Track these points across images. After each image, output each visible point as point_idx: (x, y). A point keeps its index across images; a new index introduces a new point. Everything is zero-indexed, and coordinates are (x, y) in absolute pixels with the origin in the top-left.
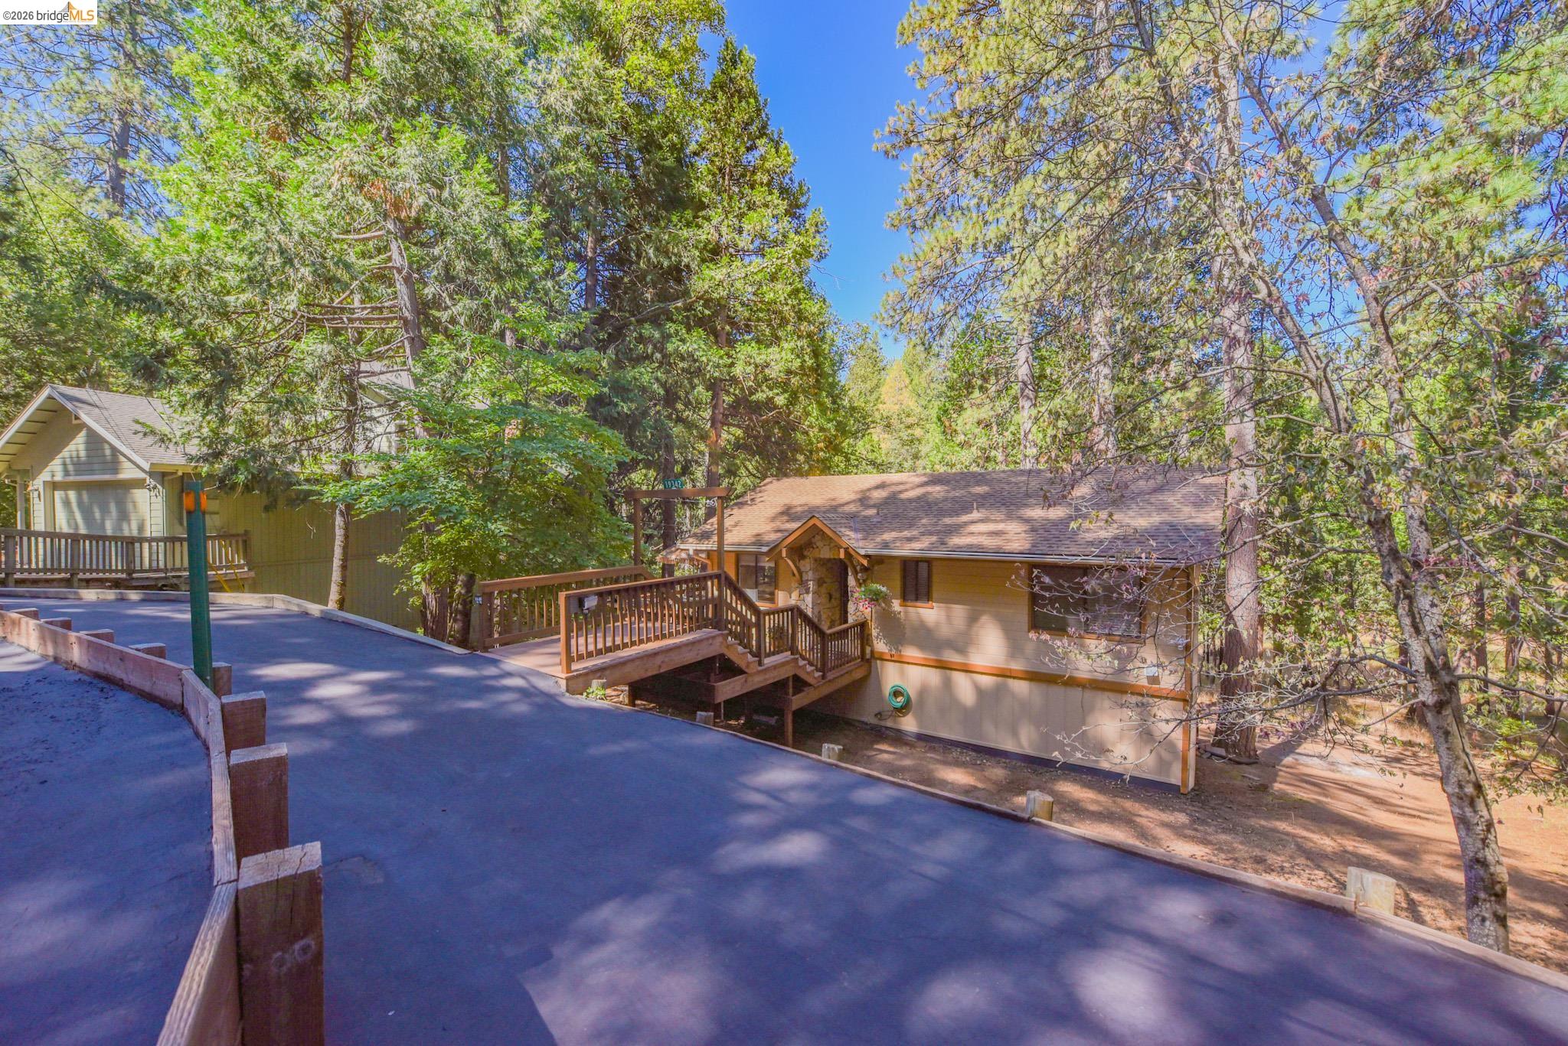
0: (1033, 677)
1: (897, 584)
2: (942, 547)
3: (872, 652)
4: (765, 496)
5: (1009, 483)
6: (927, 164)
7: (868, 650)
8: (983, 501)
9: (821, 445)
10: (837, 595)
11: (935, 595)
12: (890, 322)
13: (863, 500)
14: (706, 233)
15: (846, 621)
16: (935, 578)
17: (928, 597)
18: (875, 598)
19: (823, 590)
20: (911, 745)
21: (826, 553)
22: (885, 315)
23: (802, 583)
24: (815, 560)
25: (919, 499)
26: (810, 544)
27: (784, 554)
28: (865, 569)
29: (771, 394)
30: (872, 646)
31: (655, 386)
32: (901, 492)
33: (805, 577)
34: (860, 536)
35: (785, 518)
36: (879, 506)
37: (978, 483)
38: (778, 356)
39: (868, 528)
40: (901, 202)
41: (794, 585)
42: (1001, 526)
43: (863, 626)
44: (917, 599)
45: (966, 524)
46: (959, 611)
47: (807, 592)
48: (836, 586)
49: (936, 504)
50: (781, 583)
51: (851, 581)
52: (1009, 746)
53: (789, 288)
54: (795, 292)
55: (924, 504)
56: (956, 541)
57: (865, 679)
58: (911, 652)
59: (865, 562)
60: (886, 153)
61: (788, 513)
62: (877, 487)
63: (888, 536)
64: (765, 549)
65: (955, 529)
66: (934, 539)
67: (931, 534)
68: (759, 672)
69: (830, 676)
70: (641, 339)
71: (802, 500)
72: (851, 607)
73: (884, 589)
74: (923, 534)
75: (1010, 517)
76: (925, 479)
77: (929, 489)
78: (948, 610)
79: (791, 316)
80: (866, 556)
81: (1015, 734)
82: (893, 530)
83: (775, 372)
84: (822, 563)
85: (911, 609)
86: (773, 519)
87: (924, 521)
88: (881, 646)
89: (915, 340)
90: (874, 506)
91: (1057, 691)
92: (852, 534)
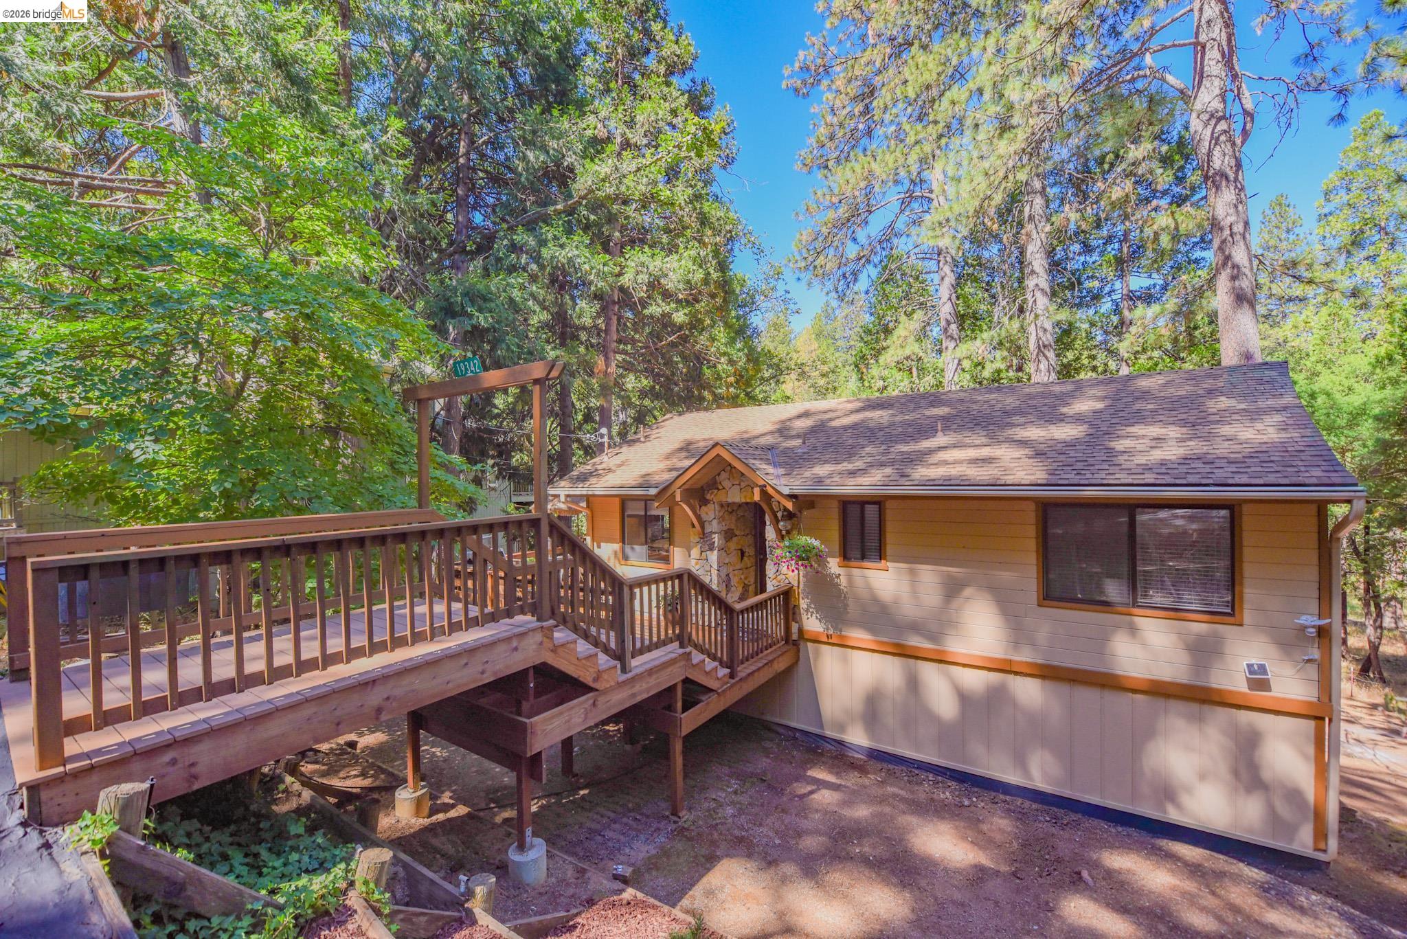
0: (1048, 673)
1: (835, 534)
2: (903, 481)
3: (801, 631)
4: (662, 432)
5: (975, 402)
6: (838, 104)
7: (795, 627)
8: (948, 424)
9: (732, 379)
10: (750, 551)
11: (890, 549)
12: (803, 264)
13: (783, 430)
14: (591, 126)
15: (763, 589)
16: (890, 527)
17: (881, 555)
18: (804, 557)
19: (733, 545)
20: (860, 768)
21: (735, 496)
22: (798, 257)
23: (704, 536)
24: (722, 506)
25: (855, 426)
26: (713, 485)
27: (678, 498)
28: (790, 516)
29: (667, 309)
30: (799, 621)
31: (530, 303)
32: (831, 420)
33: (708, 530)
34: (781, 471)
35: (684, 454)
36: (805, 436)
37: (932, 404)
38: (676, 265)
39: (791, 461)
40: (813, 140)
41: (694, 538)
42: (985, 452)
43: (787, 595)
44: (863, 557)
45: (931, 452)
46: (929, 576)
47: (711, 549)
48: (750, 539)
49: (881, 429)
50: (677, 537)
51: (770, 533)
52: (1012, 777)
53: (690, 191)
54: (697, 197)
55: (865, 432)
56: (922, 472)
57: (789, 671)
58: (858, 635)
59: (790, 505)
60: (796, 90)
61: (686, 448)
62: (799, 417)
63: (821, 470)
64: (653, 491)
65: (920, 458)
66: (888, 470)
67: (882, 465)
68: (621, 685)
69: (743, 671)
70: (514, 248)
71: (706, 436)
72: (770, 569)
73: (816, 543)
74: (871, 465)
75: (994, 440)
76: (859, 405)
77: (868, 414)
78: (912, 572)
79: (692, 221)
80: (792, 497)
81: (1021, 761)
82: (826, 462)
83: (671, 283)
84: (730, 509)
85: (855, 572)
86: (668, 457)
87: (868, 449)
88: (812, 623)
89: (829, 285)
90: (798, 436)
91: (1087, 696)
92: (770, 470)
